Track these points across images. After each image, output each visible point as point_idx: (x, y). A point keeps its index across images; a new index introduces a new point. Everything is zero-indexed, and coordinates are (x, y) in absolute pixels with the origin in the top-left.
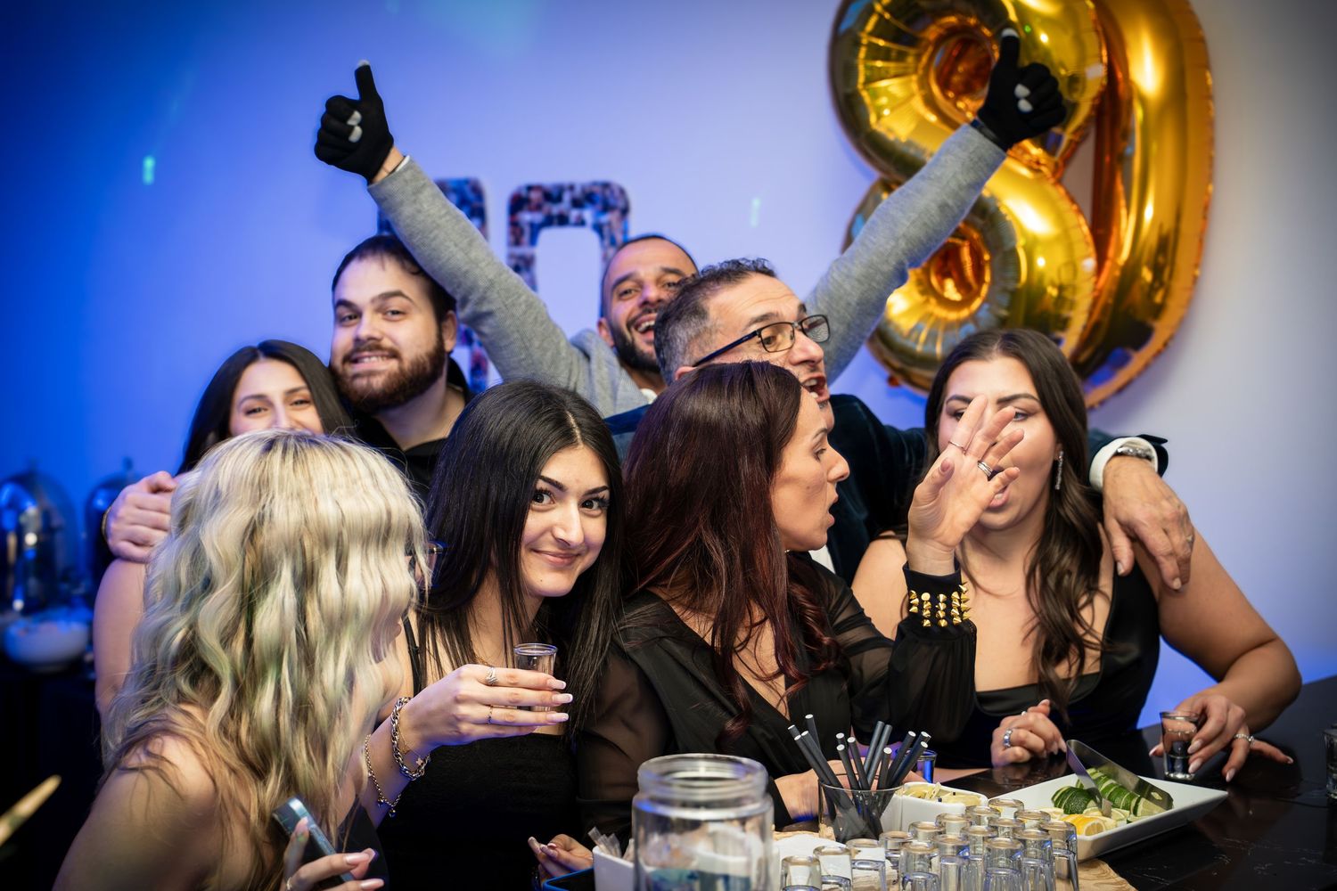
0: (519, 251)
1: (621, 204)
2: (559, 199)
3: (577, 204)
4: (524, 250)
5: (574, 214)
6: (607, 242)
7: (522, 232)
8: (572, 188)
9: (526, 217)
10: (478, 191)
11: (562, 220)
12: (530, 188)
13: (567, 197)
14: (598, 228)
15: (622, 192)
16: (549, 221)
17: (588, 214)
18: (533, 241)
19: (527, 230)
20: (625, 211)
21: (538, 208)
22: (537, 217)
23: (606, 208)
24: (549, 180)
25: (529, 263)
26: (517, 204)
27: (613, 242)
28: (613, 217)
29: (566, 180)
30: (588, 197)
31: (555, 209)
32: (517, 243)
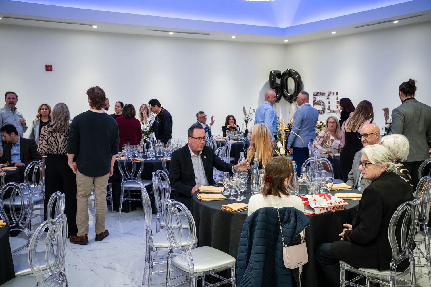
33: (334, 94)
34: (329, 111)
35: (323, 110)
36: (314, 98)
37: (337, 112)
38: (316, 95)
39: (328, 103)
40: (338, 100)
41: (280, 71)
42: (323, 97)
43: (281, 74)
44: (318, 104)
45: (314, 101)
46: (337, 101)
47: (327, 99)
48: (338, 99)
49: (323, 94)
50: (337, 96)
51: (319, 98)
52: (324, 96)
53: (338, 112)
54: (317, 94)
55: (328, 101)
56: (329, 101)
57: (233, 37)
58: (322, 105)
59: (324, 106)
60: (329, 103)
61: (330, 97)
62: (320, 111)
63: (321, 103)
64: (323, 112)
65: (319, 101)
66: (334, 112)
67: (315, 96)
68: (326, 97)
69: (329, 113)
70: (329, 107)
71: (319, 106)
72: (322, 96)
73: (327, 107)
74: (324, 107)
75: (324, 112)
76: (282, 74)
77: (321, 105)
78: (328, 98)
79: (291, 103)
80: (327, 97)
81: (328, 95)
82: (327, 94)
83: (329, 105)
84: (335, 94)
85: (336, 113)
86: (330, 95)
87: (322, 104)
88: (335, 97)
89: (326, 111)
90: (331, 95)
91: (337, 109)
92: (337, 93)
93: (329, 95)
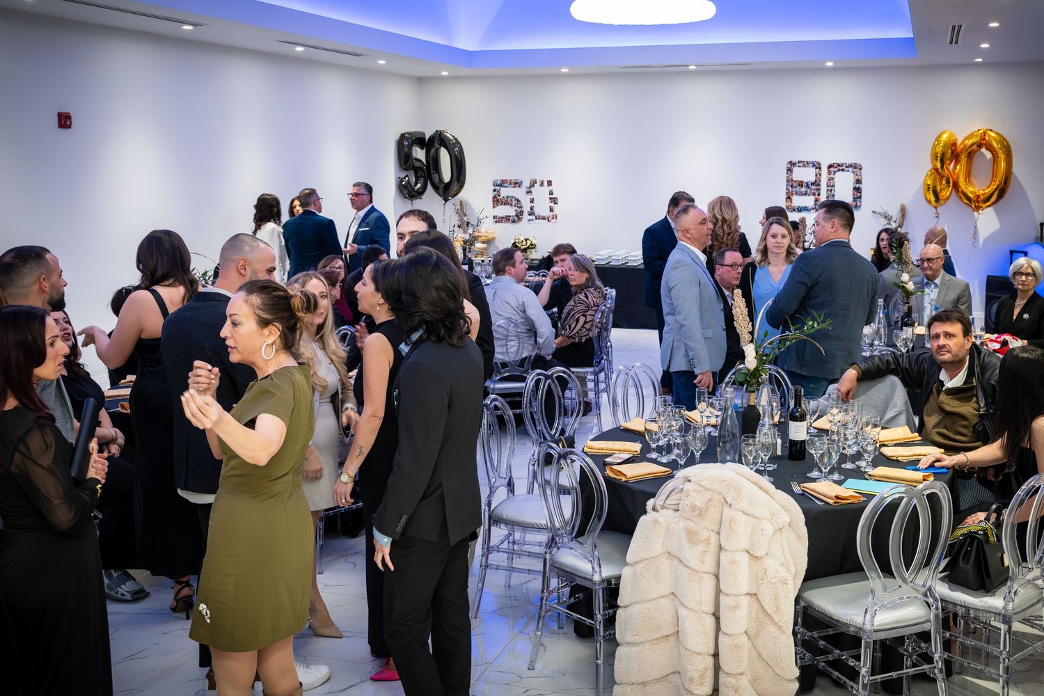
0: (830, 176)
2: (842, 166)
3: (846, 167)
4: (832, 176)
5: (846, 169)
6: (855, 175)
7: (831, 172)
8: (846, 164)
9: (832, 169)
10: (820, 164)
11: (843, 170)
12: (834, 163)
13: (844, 166)
14: (853, 172)
15: (861, 165)
16: (839, 170)
17: (850, 169)
18: (834, 174)
19: (833, 172)
20: (861, 169)
21: (836, 167)
22: (836, 169)
23: (855, 168)
24: (840, 162)
25: (833, 179)
26: (830, 167)
27: (857, 175)
28: (857, 170)
29: (844, 162)
30: (851, 166)
31: (841, 168)
32: (829, 174)
33: (542, 184)
34: (534, 217)
35: (517, 216)
36: (495, 190)
37: (550, 219)
38: (500, 185)
39: (529, 201)
40: (551, 196)
41: (424, 134)
42: (517, 189)
43: (425, 139)
44: (505, 203)
45: (494, 197)
46: (551, 198)
47: (527, 193)
48: (552, 194)
49: (517, 184)
50: (550, 188)
51: (505, 192)
52: (519, 186)
53: (553, 219)
54: (502, 184)
55: (529, 197)
56: (532, 197)
57: (382, 62)
58: (513, 204)
59: (521, 207)
60: (532, 201)
61: (533, 189)
62: (510, 216)
63: (511, 200)
64: (516, 219)
65: (508, 197)
66: (544, 218)
67: (498, 188)
68: (523, 189)
69: (533, 220)
70: (532, 209)
71: (508, 207)
72: (514, 187)
73: (526, 209)
74: (519, 210)
75: (520, 219)
76: (427, 140)
77: (511, 205)
78: (529, 192)
79: (446, 200)
80: (528, 190)
81: (529, 186)
82: (526, 184)
83: (532, 204)
84: (545, 184)
85: (549, 221)
86: (533, 186)
87: (514, 202)
88: (546, 189)
89: (526, 217)
90: (537, 185)
91: (551, 213)
92: (550, 183)
93: (533, 184)
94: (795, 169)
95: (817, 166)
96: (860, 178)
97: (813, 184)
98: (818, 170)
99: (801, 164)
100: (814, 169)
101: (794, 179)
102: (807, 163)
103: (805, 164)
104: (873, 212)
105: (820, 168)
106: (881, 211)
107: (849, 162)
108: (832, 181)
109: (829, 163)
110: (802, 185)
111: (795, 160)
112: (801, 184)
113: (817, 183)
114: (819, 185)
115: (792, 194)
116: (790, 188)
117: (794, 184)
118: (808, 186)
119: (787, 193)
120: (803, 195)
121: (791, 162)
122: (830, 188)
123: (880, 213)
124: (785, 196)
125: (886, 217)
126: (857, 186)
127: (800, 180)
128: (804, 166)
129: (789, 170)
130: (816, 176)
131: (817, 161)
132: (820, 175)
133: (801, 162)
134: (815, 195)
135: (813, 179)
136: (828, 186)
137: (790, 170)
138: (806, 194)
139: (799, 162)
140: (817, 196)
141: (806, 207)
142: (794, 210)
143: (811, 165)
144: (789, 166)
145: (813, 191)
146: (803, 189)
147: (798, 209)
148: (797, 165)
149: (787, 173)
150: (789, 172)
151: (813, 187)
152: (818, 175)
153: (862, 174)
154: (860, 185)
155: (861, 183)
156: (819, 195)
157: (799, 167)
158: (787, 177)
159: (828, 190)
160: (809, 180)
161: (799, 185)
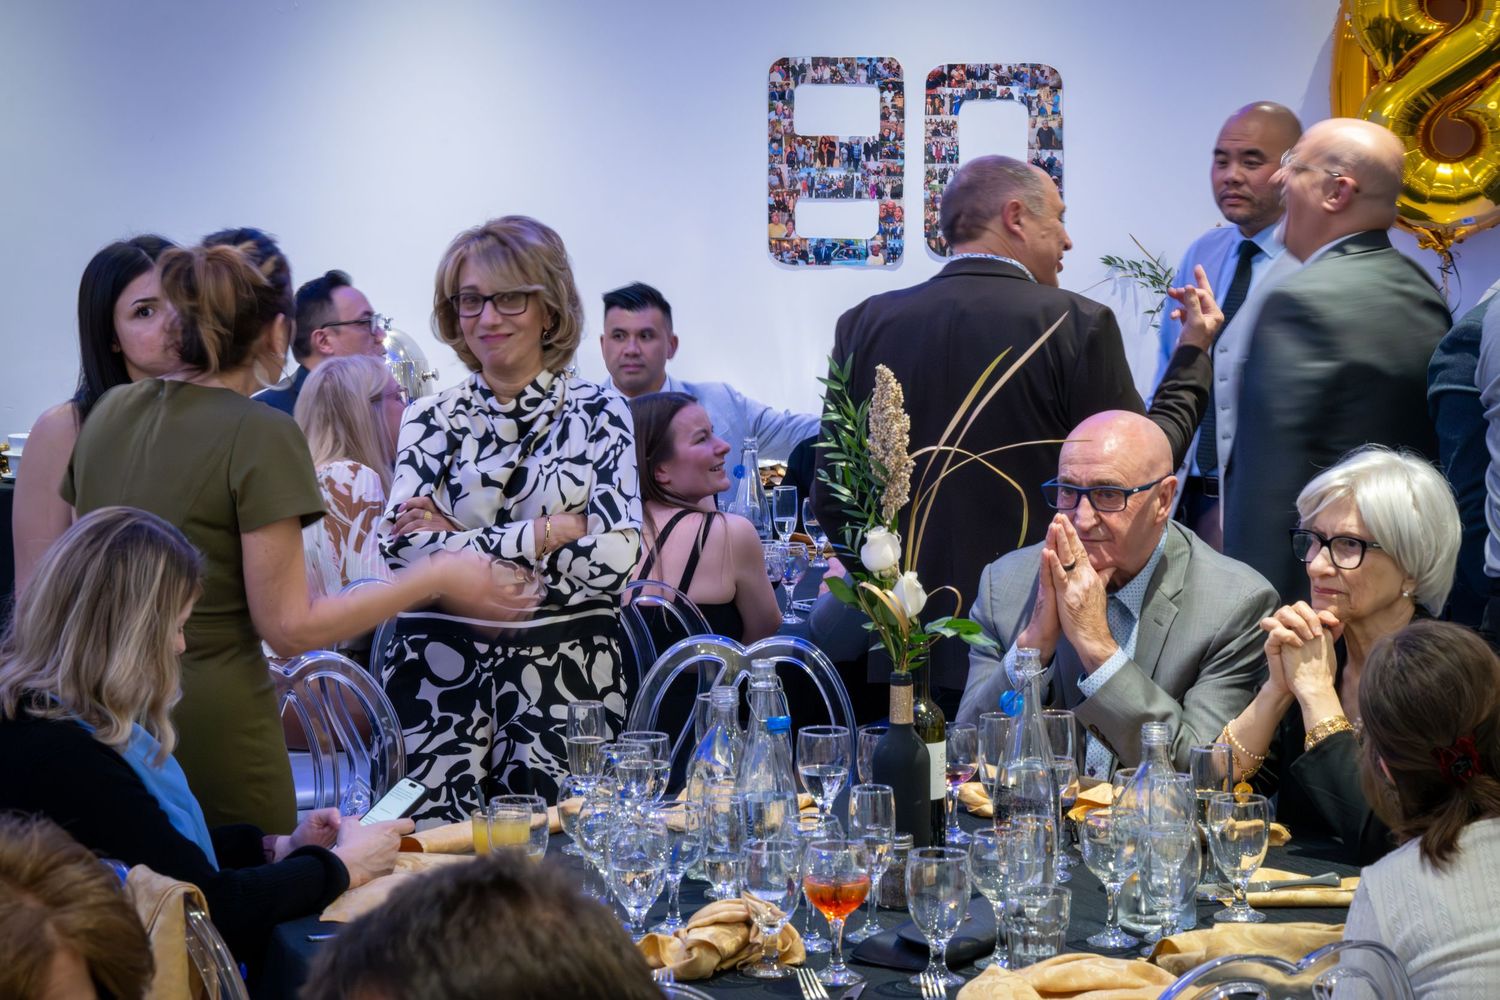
0: (938, 118)
1: (1052, 82)
2: (985, 76)
3: (1001, 80)
4: (946, 117)
5: (1000, 89)
6: (1035, 113)
7: (942, 102)
8: (998, 68)
9: (945, 90)
10: (896, 70)
11: (987, 94)
12: (951, 67)
13: (992, 75)
14: (1027, 101)
15: (1054, 72)
16: (972, 95)
17: (1015, 90)
18: (955, 109)
19: (947, 100)
20: (1057, 88)
21: (960, 83)
22: (960, 91)
23: (1035, 85)
24: (973, 60)
25: (949, 128)
26: (936, 80)
27: (1042, 112)
28: (1043, 93)
29: (992, 62)
30: (1017, 76)
31: (979, 85)
32: (936, 112)
94: (803, 93)
95: (887, 77)
96: (1054, 125)
97: (871, 150)
98: (889, 95)
99: (827, 73)
100: (872, 93)
101: (801, 130)
102: (847, 67)
103: (840, 71)
104: (1109, 261)
105: (898, 88)
106: (1139, 257)
107: (1009, 56)
108: (946, 139)
109: (933, 66)
110: (831, 155)
111: (801, 54)
112: (826, 150)
113: (887, 147)
114: (896, 154)
115: (795, 193)
116: (784, 169)
117: (801, 151)
118: (852, 159)
119: (772, 187)
120: (835, 194)
121: (784, 62)
122: (938, 167)
123: (1134, 265)
124: (764, 200)
125: (1156, 280)
126: (1046, 155)
127: (820, 133)
128: (836, 79)
129: (780, 97)
130: (884, 117)
131: (887, 55)
132: (901, 113)
133: (827, 61)
134: (878, 192)
135: (868, 128)
136: (931, 158)
137: (782, 96)
138: (845, 191)
139: (817, 62)
140: (888, 199)
141: (849, 243)
142: (804, 256)
143: (863, 74)
144: (778, 78)
145: (873, 179)
146: (837, 173)
147: (817, 252)
148: (811, 73)
149: (772, 108)
150: (779, 104)
151: (873, 165)
152: (893, 114)
153: (1060, 108)
154: (1057, 154)
155: (1059, 146)
156: (897, 194)
157: (815, 81)
158: (773, 124)
159: (929, 173)
160: (857, 134)
161: (820, 155)
